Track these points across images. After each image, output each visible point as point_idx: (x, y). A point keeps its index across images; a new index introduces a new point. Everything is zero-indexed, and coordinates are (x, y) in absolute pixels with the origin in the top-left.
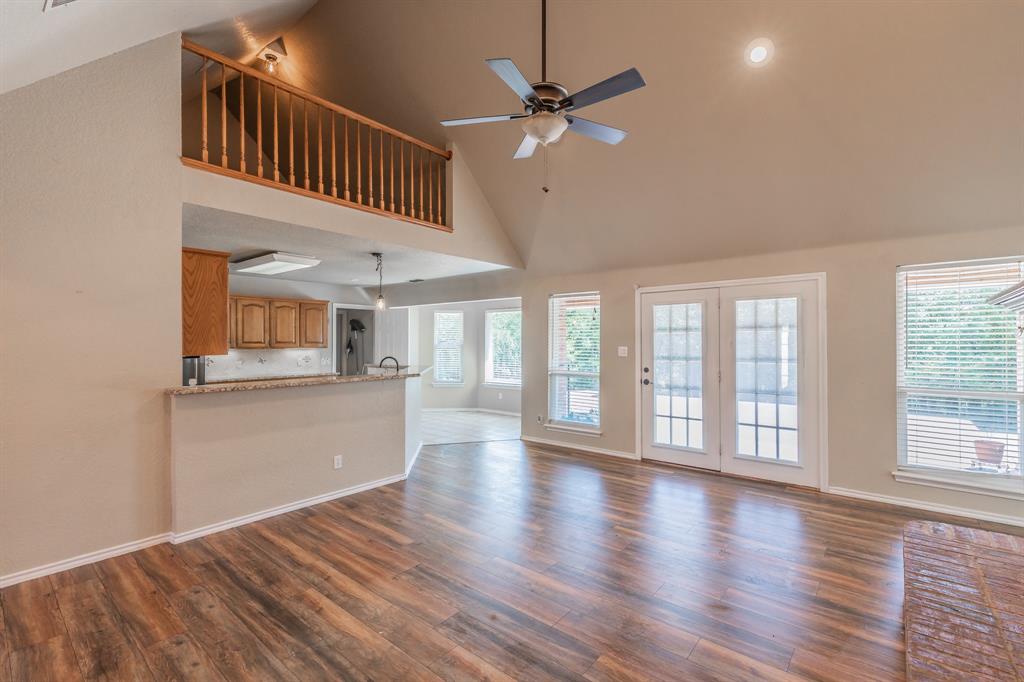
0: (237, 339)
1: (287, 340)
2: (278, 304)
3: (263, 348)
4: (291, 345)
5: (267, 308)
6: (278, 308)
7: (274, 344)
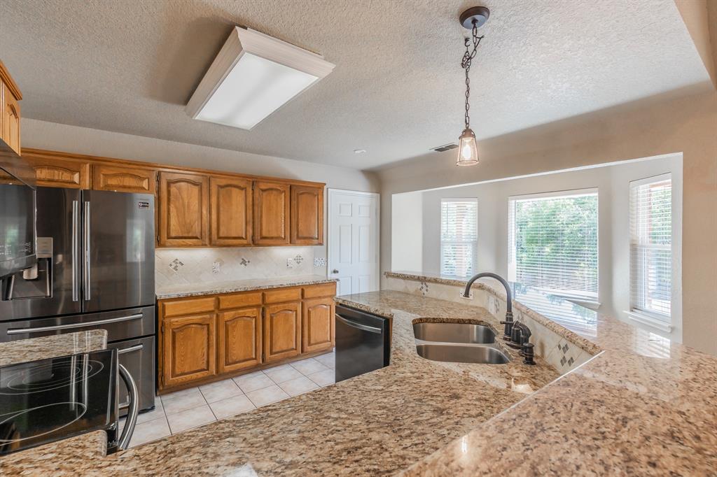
0: (210, 234)
1: (274, 235)
2: (263, 186)
3: (244, 246)
4: (279, 242)
5: (250, 190)
6: (264, 191)
7: (258, 240)
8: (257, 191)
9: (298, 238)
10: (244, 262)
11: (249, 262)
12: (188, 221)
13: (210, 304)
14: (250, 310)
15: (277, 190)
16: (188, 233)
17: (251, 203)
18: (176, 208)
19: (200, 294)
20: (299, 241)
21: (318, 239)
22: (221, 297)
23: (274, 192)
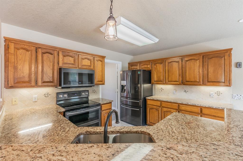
1: (193, 80)
2: (187, 59)
5: (180, 62)
6: (187, 61)
8: (184, 61)
9: (208, 82)
10: (185, 91)
11: (188, 91)
12: (159, 76)
13: (158, 104)
14: (173, 110)
15: (194, 59)
16: (159, 80)
17: (181, 67)
18: (156, 72)
19: (156, 99)
20: (209, 83)
21: (224, 82)
22: (162, 102)
23: (193, 61)
